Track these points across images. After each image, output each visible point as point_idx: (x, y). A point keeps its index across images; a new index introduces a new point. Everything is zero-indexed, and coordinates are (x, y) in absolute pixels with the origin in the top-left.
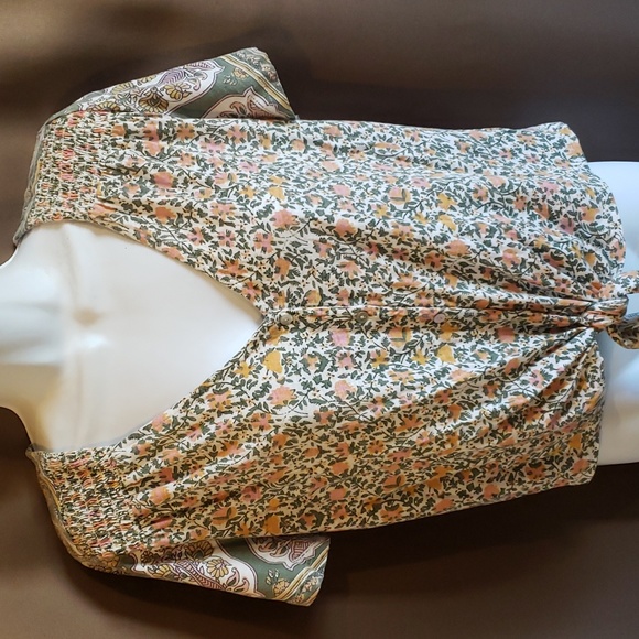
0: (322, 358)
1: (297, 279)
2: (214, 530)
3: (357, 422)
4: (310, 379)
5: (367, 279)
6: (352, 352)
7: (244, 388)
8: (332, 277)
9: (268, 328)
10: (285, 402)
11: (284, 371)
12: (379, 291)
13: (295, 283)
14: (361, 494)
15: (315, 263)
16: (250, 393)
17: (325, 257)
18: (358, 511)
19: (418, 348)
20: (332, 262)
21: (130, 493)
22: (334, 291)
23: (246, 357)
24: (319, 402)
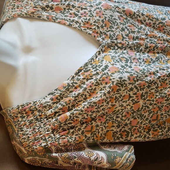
0: (126, 59)
1: (113, 29)
2: (86, 136)
3: (144, 82)
4: (123, 64)
5: (139, 32)
6: (137, 58)
7: (97, 68)
8: (126, 30)
9: (104, 46)
10: (116, 72)
11: (113, 61)
12: (144, 37)
13: (112, 31)
14: (143, 123)
15: (119, 24)
16: (100, 69)
17: (123, 22)
18: (142, 131)
19: (160, 59)
20: (125, 24)
21: (49, 120)
22: (127, 35)
23: (96, 57)
24: (129, 73)
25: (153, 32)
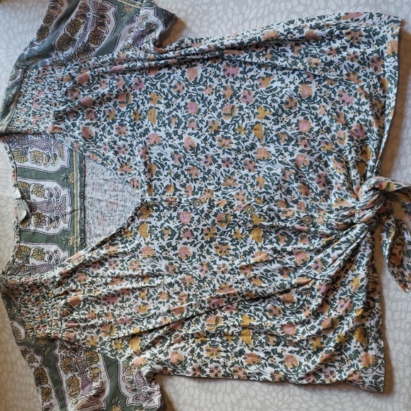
25: (230, 178)
